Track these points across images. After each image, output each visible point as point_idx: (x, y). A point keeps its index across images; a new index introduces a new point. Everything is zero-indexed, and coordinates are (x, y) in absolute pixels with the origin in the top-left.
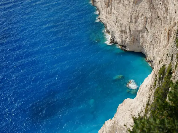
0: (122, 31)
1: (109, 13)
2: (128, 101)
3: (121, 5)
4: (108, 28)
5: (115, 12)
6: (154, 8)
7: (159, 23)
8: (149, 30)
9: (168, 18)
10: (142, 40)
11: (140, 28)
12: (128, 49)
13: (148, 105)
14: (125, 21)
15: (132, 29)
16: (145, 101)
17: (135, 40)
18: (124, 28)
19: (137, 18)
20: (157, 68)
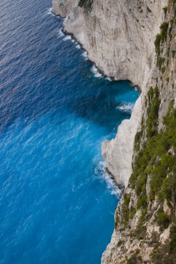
0: (108, 65)
1: (95, 52)
2: (125, 122)
3: (104, 43)
4: (97, 65)
5: (100, 50)
6: (131, 41)
7: (138, 52)
8: (131, 60)
9: (145, 47)
10: (126, 69)
11: (123, 60)
12: (116, 79)
13: (142, 122)
14: (109, 56)
15: (117, 62)
16: (139, 119)
17: (119, 71)
18: (109, 63)
19: (119, 51)
20: (145, 90)
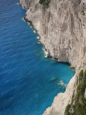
0: (54, 49)
1: (46, 38)
2: (60, 94)
3: (53, 33)
4: (46, 47)
5: (50, 37)
6: (74, 34)
7: (78, 43)
8: (72, 48)
9: (83, 40)
10: (67, 54)
11: (66, 47)
12: (59, 61)
13: (73, 96)
14: (56, 43)
15: (61, 48)
16: (71, 94)
17: (63, 54)
18: (56, 47)
19: (64, 40)
20: (78, 72)
